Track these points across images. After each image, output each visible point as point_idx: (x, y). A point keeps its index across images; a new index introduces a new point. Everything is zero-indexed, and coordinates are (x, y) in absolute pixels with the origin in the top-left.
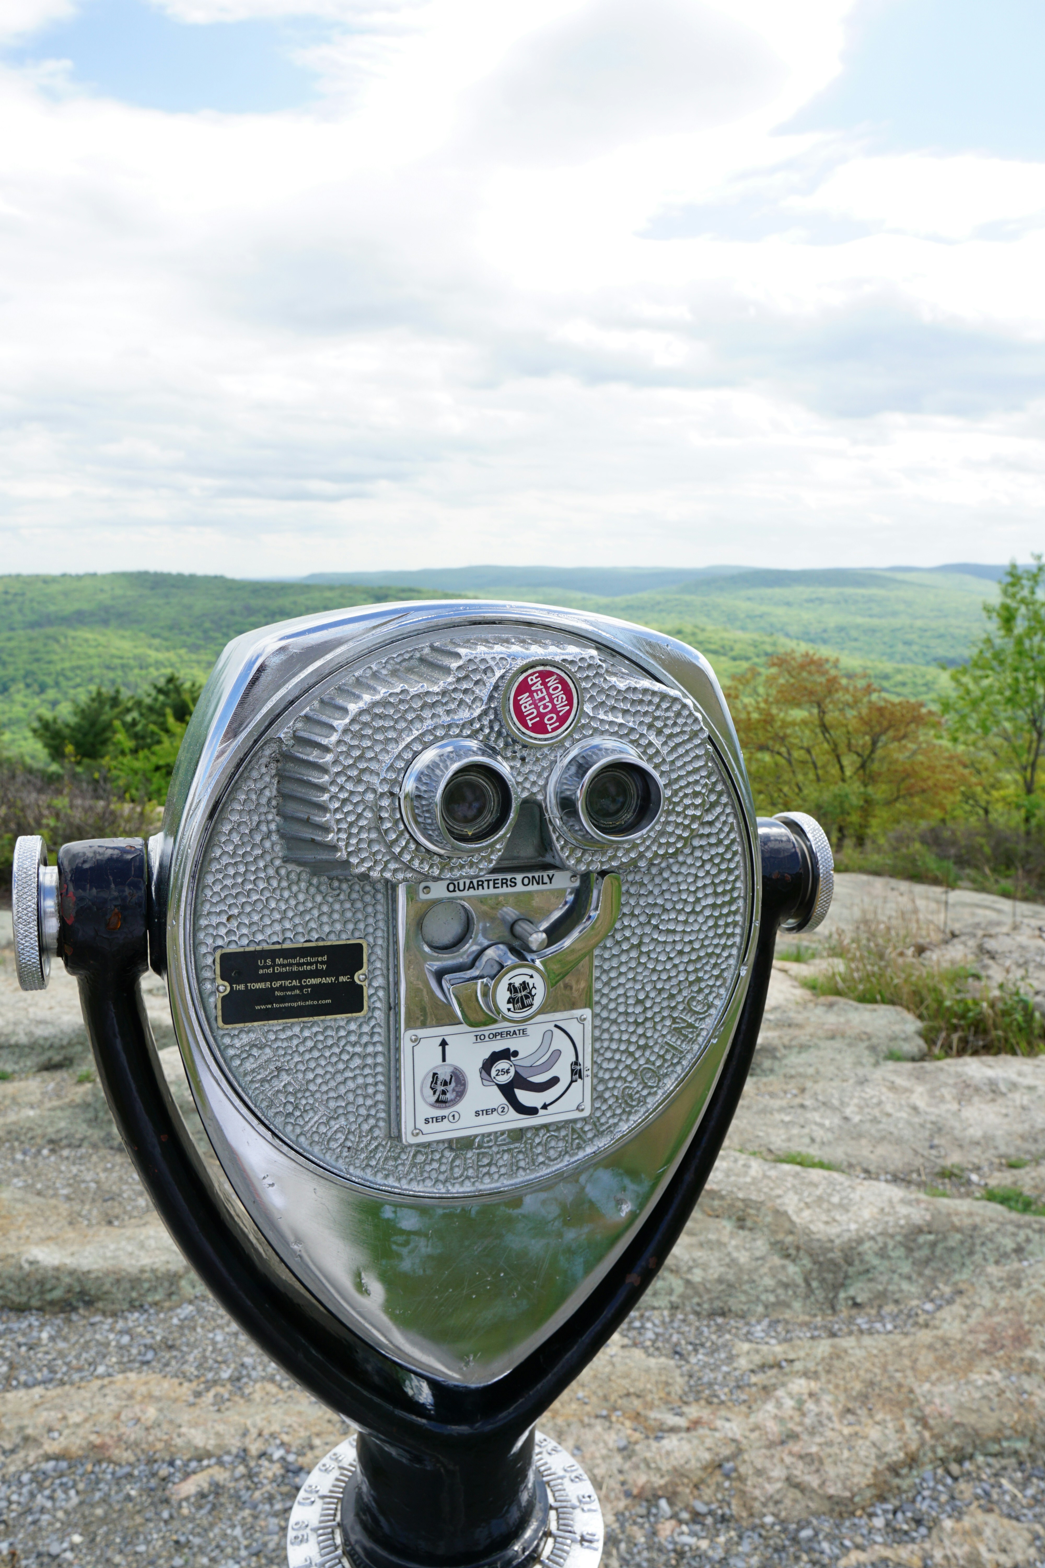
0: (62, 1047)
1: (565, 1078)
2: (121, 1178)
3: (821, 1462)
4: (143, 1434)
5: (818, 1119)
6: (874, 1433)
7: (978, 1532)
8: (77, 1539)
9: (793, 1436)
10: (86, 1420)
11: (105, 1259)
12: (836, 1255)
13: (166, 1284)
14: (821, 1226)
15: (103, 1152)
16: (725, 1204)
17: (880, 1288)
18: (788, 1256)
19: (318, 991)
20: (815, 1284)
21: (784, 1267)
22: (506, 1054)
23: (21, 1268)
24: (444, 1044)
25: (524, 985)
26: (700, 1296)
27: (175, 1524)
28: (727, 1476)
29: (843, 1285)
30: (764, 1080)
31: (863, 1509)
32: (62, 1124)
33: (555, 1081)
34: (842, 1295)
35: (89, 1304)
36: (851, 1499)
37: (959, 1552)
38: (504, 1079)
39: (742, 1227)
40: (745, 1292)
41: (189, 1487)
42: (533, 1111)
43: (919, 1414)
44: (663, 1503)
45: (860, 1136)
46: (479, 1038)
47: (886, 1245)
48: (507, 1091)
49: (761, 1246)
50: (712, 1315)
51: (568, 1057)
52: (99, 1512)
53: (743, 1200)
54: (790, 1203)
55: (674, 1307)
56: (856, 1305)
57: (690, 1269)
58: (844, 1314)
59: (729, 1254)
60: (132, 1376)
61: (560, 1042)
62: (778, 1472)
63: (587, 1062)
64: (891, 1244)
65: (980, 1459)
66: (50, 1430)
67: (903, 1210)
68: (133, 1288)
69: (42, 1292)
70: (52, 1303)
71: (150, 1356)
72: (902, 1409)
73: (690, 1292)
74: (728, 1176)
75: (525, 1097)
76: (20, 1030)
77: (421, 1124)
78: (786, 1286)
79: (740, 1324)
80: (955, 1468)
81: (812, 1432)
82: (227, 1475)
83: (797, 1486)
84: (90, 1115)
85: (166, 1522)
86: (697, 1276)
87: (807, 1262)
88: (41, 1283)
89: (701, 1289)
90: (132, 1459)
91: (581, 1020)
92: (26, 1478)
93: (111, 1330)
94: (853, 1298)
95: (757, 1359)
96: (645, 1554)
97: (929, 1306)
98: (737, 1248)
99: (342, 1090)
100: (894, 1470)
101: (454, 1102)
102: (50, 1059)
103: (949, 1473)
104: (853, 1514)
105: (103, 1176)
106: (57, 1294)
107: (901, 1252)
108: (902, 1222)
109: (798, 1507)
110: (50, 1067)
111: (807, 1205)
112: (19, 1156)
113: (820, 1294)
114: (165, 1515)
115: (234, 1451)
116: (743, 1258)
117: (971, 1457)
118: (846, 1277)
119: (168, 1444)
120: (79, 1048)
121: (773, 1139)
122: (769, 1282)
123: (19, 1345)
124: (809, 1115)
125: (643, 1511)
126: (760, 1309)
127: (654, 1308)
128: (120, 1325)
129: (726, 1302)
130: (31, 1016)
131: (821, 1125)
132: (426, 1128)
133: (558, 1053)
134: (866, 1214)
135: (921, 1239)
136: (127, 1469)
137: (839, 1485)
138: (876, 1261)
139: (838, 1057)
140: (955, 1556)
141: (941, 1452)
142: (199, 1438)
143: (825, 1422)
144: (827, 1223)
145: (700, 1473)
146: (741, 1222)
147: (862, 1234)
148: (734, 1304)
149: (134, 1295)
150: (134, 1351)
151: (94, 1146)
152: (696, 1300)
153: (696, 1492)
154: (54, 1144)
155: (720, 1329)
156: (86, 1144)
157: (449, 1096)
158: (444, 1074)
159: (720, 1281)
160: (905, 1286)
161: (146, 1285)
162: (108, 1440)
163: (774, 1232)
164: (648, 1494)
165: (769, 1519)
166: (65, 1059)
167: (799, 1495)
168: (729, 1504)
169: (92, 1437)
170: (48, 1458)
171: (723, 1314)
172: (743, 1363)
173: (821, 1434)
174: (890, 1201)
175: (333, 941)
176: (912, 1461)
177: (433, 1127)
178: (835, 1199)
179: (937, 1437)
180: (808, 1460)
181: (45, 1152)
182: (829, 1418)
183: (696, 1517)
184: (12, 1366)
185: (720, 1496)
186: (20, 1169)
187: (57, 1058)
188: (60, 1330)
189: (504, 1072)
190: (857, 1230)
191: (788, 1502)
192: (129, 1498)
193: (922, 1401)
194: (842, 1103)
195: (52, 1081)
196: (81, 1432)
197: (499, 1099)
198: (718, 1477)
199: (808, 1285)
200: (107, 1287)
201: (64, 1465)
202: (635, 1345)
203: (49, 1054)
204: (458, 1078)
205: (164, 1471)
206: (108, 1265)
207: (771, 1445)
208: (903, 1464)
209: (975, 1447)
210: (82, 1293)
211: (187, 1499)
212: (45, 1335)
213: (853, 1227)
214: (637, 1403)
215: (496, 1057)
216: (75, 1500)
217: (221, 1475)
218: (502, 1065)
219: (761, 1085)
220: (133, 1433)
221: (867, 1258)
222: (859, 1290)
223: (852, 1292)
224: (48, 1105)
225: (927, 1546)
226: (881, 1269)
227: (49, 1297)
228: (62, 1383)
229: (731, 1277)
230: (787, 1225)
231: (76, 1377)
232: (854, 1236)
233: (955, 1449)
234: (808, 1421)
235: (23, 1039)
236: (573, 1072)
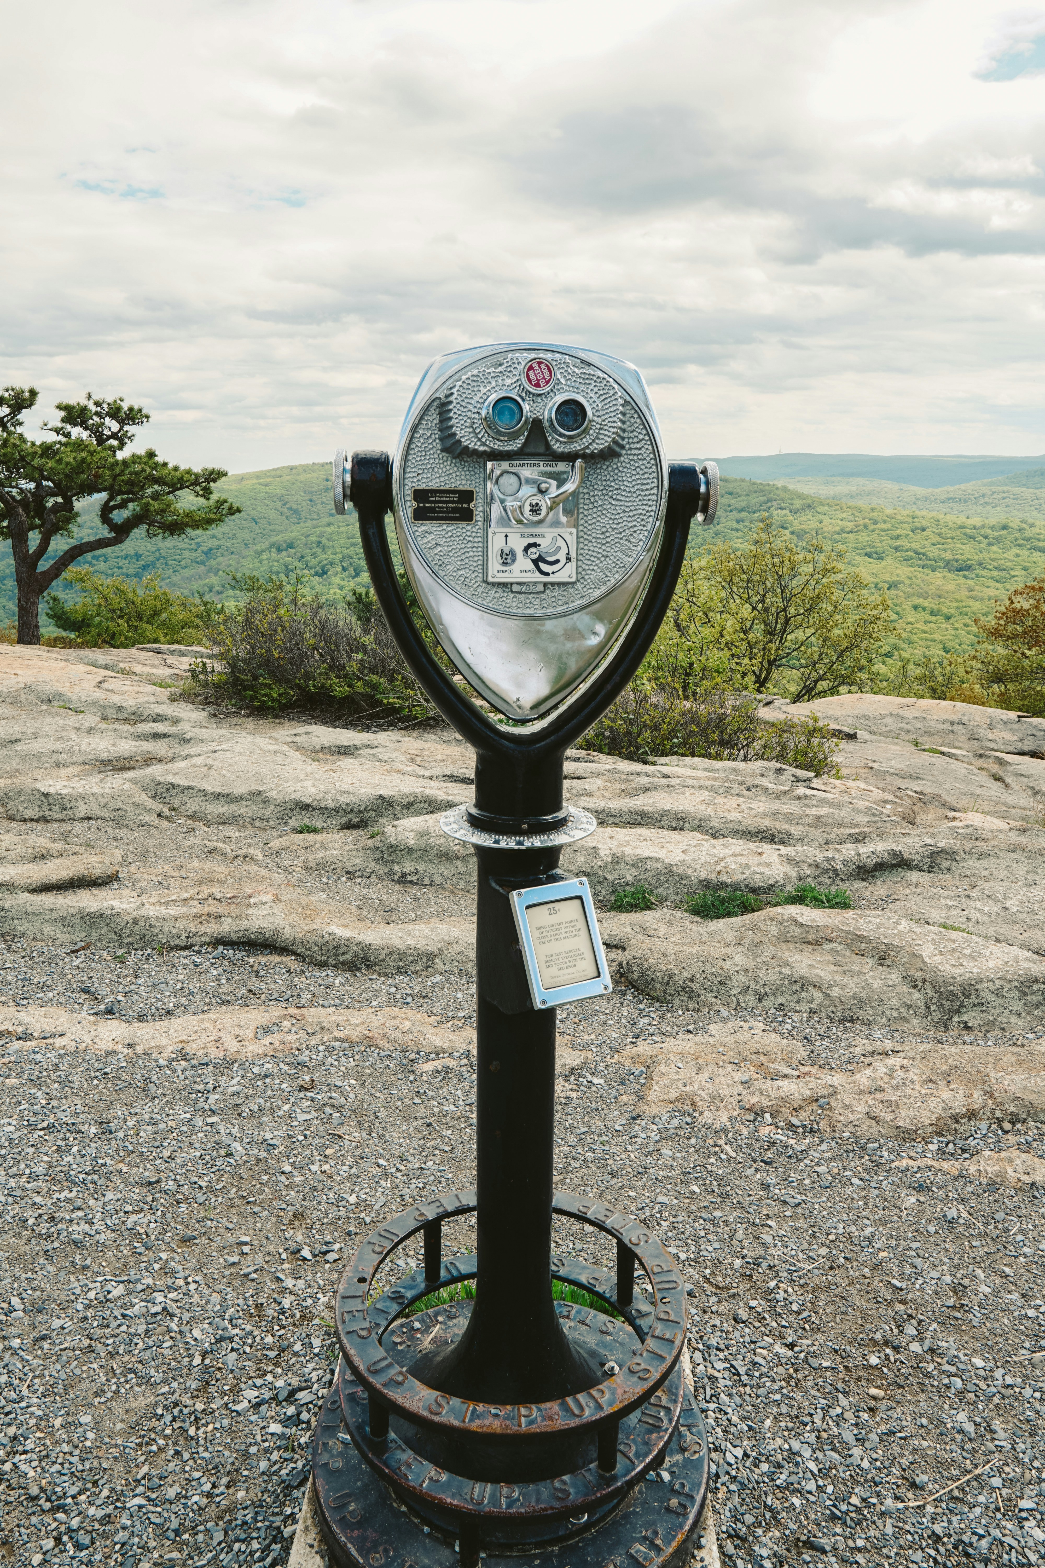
0: (360, 812)
1: (563, 561)
2: (398, 899)
3: (898, 1107)
4: (400, 1035)
5: (978, 906)
6: (946, 1095)
7: (1010, 1161)
8: (353, 1082)
9: (881, 1090)
10: (362, 1023)
11: (382, 939)
12: (957, 989)
13: (425, 959)
14: (948, 967)
15: (386, 882)
16: (870, 946)
17: (991, 1018)
18: (915, 986)
19: (454, 510)
20: (933, 1008)
21: (910, 994)
22: (535, 545)
23: (323, 937)
24: (506, 536)
25: (537, 504)
26: (835, 1007)
27: (416, 1084)
28: (821, 1107)
29: (958, 1012)
30: (941, 876)
31: (923, 1138)
32: (357, 861)
33: (558, 561)
34: (956, 1019)
35: (369, 967)
36: (915, 1132)
37: (989, 1169)
38: (534, 557)
39: (882, 965)
40: (872, 1007)
41: (429, 1066)
42: (547, 574)
43: (989, 1089)
44: (767, 1116)
45: (1015, 922)
46: (522, 535)
47: (1002, 987)
48: (535, 562)
49: (894, 977)
50: (843, 1020)
51: (564, 551)
52: (368, 1071)
53: (886, 944)
54: (927, 951)
55: (812, 1012)
56: (967, 1027)
57: (830, 987)
58: (955, 1032)
59: (866, 980)
60: (396, 1009)
61: (560, 543)
62: (862, 1108)
63: (573, 555)
64: (1007, 986)
65: (1031, 1124)
66: (338, 1026)
67: (1026, 965)
68: (401, 960)
69: (337, 955)
70: (343, 963)
71: (409, 1000)
72: (976, 1086)
73: (828, 1003)
74: (878, 928)
75: (544, 567)
76: (328, 796)
77: (496, 573)
78: (909, 1007)
79: (865, 1028)
80: (1007, 1126)
81: (896, 1088)
82: (455, 1063)
83: (874, 1118)
84: (379, 856)
85: (411, 1082)
86: (835, 992)
87: (930, 991)
88: (337, 948)
89: (837, 1002)
90: (392, 1048)
91: (571, 534)
92: (321, 1048)
93: (384, 983)
94: (965, 1023)
95: (870, 1049)
96: (746, 1141)
97: (1031, 1036)
98: (873, 977)
99: (463, 557)
100: (956, 1119)
101: (511, 564)
102: (350, 821)
103: (1002, 1128)
104: (914, 1140)
105: (385, 897)
106: (347, 957)
107: (1016, 994)
108: (1021, 972)
109: (871, 1131)
110: (349, 826)
111: (941, 953)
112: (325, 880)
113: (937, 1016)
114: (412, 1078)
115: (462, 1051)
116: (877, 984)
117: (1024, 1121)
118: (962, 1006)
119: (417, 1043)
120: (373, 813)
121: (933, 915)
122: (895, 1003)
123: (320, 985)
124: (972, 903)
125: (752, 1118)
126: (884, 1021)
127: (796, 1011)
128: (390, 981)
129: (855, 1013)
130: (337, 787)
131: (980, 911)
132: (498, 575)
133: (559, 548)
134: (991, 964)
135: (1036, 987)
136: (389, 1053)
137: (908, 1121)
138: (990, 998)
139: (1015, 865)
140: (986, 1171)
141: (998, 1114)
142: (438, 1042)
143: (908, 1084)
144: (954, 966)
145: (800, 1102)
146: (882, 960)
147: (982, 976)
148: (862, 1015)
149: (401, 964)
150: (398, 996)
151: (380, 878)
152: (832, 1008)
153: (794, 1113)
154: (350, 875)
155: (846, 1030)
156: (373, 875)
157: (509, 561)
158: (506, 551)
159: (854, 998)
160: (1014, 1019)
161: (410, 959)
162: (376, 1035)
163: (907, 969)
164: (757, 1108)
165: (847, 1134)
166: (362, 821)
167: (874, 1123)
168: (818, 1124)
169: (367, 1032)
170: (336, 1040)
171: (852, 1021)
172: (858, 1050)
173: (903, 1091)
174: (1017, 958)
175: (461, 488)
176: (972, 1115)
177: (501, 575)
178: (968, 952)
179: (999, 1104)
180: (887, 1104)
181: (344, 879)
182: (912, 1082)
183: (791, 1127)
184: (314, 995)
185: (812, 1118)
186: (325, 888)
187: (356, 820)
188: (347, 980)
189: (534, 553)
190: (979, 973)
191: (864, 1127)
192: (388, 1067)
193: (994, 1081)
194: (1006, 897)
195: (350, 836)
196: (359, 1029)
197: (531, 566)
198: (814, 1106)
199: (928, 1008)
200: (382, 957)
201: (346, 1045)
202: (774, 1031)
203: (350, 816)
204: (512, 553)
205: (413, 1056)
206: (384, 942)
207: (861, 1092)
208: (964, 1116)
209: (1029, 1115)
210: (365, 959)
211: (426, 1072)
212: (337, 982)
213: (975, 970)
214: (763, 1059)
215: (530, 545)
216: (353, 1064)
217: (451, 1063)
218: (533, 550)
219: (936, 880)
220: (393, 1034)
221: (983, 994)
222: (972, 1017)
223: (965, 1018)
224: (347, 848)
225: (966, 1163)
226: (995, 1004)
227: (341, 958)
228: (348, 1007)
229: (863, 996)
230: (920, 965)
231: (357, 1005)
232: (975, 976)
233: (1012, 1113)
234: (894, 1082)
235: (331, 805)
236: (567, 558)
